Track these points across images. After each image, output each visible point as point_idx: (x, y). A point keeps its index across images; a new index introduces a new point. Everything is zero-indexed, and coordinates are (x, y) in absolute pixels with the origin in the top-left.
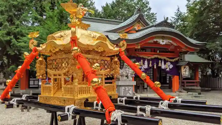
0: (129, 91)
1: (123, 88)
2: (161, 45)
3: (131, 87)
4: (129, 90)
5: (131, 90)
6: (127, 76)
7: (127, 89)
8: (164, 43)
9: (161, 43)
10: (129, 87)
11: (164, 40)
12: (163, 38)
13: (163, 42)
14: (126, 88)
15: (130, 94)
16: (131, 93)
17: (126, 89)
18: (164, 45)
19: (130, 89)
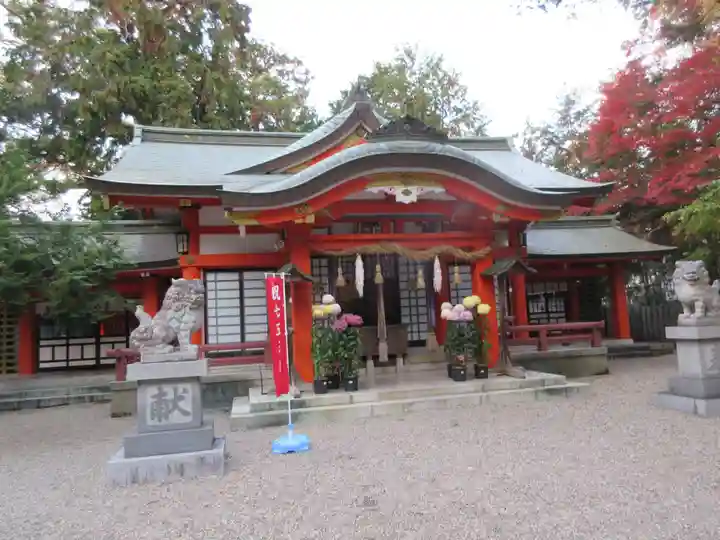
0: (181, 404)
1: (153, 390)
2: (402, 204)
3: (188, 386)
4: (181, 398)
5: (189, 396)
6: (175, 343)
7: (170, 396)
8: (412, 198)
9: (400, 198)
10: (181, 387)
11: (409, 188)
12: (406, 179)
13: (407, 193)
14: (168, 389)
15: (185, 413)
16: (189, 408)
17: (165, 394)
18: (413, 203)
19: (185, 391)
